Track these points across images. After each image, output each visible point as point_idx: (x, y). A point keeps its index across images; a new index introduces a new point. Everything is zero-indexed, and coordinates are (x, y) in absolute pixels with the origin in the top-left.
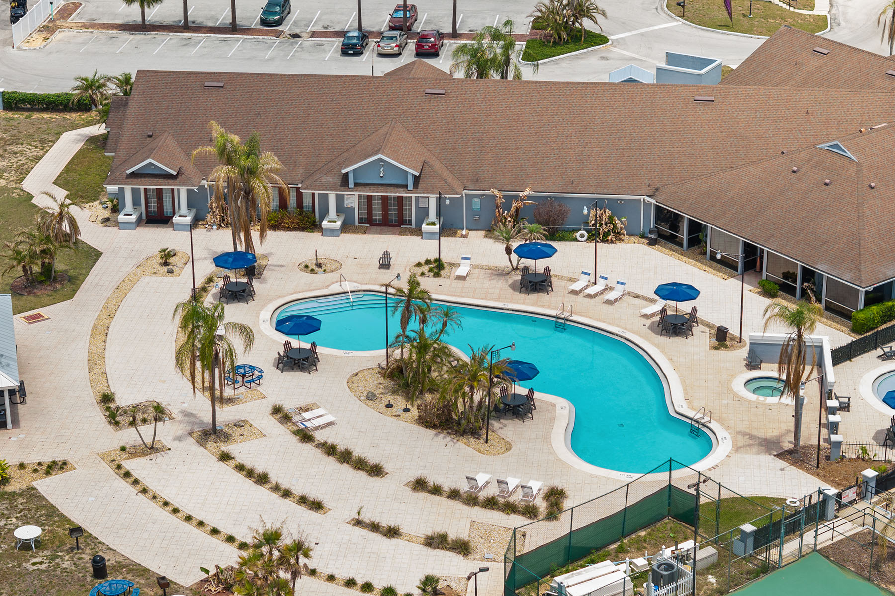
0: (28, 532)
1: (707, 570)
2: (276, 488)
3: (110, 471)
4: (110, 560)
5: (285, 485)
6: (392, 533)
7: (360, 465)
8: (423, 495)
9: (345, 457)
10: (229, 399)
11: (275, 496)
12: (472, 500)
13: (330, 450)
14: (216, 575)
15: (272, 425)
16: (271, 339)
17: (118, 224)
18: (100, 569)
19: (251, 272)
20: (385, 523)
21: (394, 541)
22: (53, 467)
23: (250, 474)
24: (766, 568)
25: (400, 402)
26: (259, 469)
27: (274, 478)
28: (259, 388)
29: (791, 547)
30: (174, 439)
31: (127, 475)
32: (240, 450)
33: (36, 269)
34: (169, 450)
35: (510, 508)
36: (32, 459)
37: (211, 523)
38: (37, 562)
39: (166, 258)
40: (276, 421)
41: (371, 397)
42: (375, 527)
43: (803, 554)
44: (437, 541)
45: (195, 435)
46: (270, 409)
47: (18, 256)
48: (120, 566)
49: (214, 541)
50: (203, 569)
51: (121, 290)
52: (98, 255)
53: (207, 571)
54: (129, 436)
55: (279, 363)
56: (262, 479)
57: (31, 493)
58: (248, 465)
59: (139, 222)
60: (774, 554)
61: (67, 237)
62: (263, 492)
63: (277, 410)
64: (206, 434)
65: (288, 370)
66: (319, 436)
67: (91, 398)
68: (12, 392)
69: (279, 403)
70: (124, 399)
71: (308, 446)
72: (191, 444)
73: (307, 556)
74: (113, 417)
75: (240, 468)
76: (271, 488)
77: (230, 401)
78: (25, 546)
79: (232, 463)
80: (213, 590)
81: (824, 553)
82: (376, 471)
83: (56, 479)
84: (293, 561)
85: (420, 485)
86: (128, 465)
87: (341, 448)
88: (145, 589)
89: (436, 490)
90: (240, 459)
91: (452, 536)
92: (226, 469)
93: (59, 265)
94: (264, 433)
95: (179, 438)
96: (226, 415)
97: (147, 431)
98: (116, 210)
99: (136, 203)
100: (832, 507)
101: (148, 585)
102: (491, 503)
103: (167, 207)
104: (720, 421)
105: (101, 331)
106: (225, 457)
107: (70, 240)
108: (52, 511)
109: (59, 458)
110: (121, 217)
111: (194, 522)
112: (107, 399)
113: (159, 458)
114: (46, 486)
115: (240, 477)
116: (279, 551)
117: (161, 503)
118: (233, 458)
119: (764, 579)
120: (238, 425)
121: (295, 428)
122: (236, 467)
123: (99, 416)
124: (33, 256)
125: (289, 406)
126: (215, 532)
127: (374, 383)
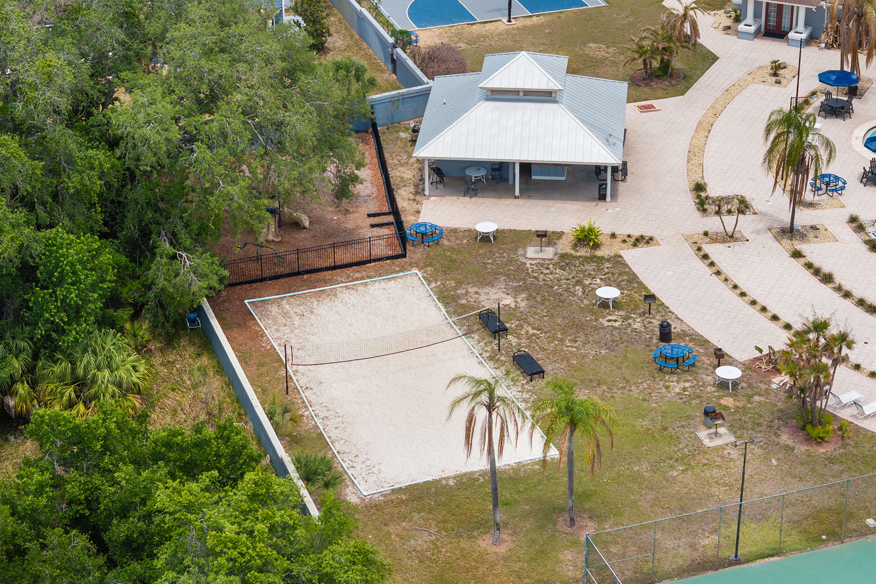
0: (608, 292)
2: (839, 289)
3: (690, 251)
4: (676, 327)
5: (847, 286)
10: (811, 204)
11: (836, 295)
14: (769, 355)
15: (847, 233)
16: (860, 155)
17: (738, 34)
18: (665, 334)
19: (853, 92)
22: (640, 241)
23: (817, 272)
26: (826, 269)
27: (838, 279)
28: (840, 198)
30: (753, 232)
31: (705, 257)
32: (812, 250)
33: (656, 64)
34: (748, 240)
36: (622, 231)
37: (773, 309)
38: (612, 320)
39: (777, 69)
40: (850, 229)
45: (774, 231)
46: (847, 218)
47: (641, 51)
48: (683, 335)
49: (773, 325)
50: (757, 348)
51: (730, 93)
52: (715, 58)
53: (761, 351)
54: (713, 223)
55: (863, 178)
56: (827, 279)
57: (617, 260)
58: (817, 264)
59: (757, 34)
61: (687, 38)
62: (826, 290)
63: (853, 220)
64: (784, 232)
65: (870, 185)
67: (685, 185)
68: (615, 169)
69: (855, 213)
70: (714, 191)
72: (768, 239)
73: (849, 347)
74: (702, 205)
75: (809, 266)
76: (834, 288)
77: (811, 205)
78: (604, 304)
79: (802, 260)
80: (763, 368)
83: (642, 251)
84: (836, 350)
86: (708, 248)
88: (703, 358)
90: (810, 258)
92: (796, 265)
93: (677, 64)
94: (837, 238)
95: (758, 232)
96: (804, 217)
97: (729, 221)
98: (738, 20)
99: (757, 16)
101: (706, 355)
103: (785, 23)
105: (705, 128)
106: (797, 254)
107: (690, 41)
108: (633, 278)
109: (647, 234)
110: (741, 27)
111: (758, 307)
112: (699, 188)
113: (736, 246)
114: (631, 256)
115: (807, 274)
116: (825, 339)
117: (731, 286)
118: (804, 256)
120: (814, 228)
121: (867, 238)
122: (806, 264)
123: (689, 201)
124: (655, 51)
125: (865, 217)
126: (775, 318)
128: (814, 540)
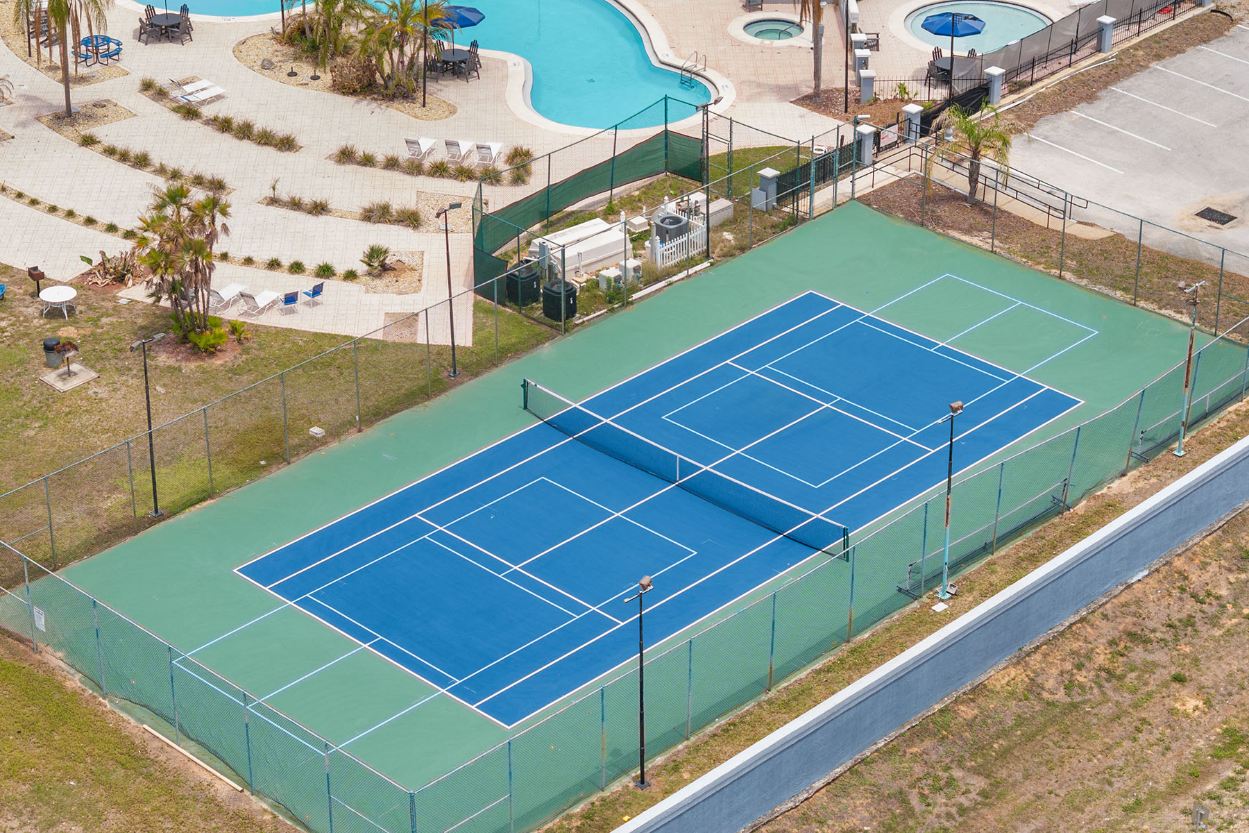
1: (723, 226)
2: (161, 171)
5: (172, 165)
6: (319, 209)
7: (266, 139)
8: (350, 168)
9: (245, 132)
10: (82, 78)
11: (160, 180)
12: (415, 169)
13: (224, 125)
14: (103, 264)
15: (145, 104)
16: (125, 9)
20: (307, 200)
21: (323, 218)
23: (124, 157)
24: (795, 221)
25: (305, 70)
26: (136, 149)
27: (157, 158)
28: (118, 64)
29: (823, 196)
30: (16, 126)
32: (107, 133)
34: (13, 137)
35: (465, 174)
37: (83, 211)
40: (147, 99)
41: (267, 66)
42: (295, 205)
43: (838, 203)
44: (377, 214)
45: (45, 120)
46: (138, 85)
49: (91, 230)
50: (84, 259)
53: (89, 261)
55: (141, 34)
56: (141, 162)
58: (120, 145)
60: (804, 204)
62: (144, 177)
63: (147, 86)
64: (59, 118)
65: (153, 42)
66: (207, 111)
69: (149, 76)
71: (194, 124)
72: (40, 130)
75: (110, 152)
76: (154, 171)
77: (82, 80)
79: (99, 147)
80: (99, 282)
81: (865, 200)
82: (287, 144)
84: (207, 220)
85: (346, 156)
87: (238, 120)
88: (11, 288)
89: (368, 161)
90: (107, 141)
91: (395, 207)
92: (92, 155)
94: (134, 112)
95: (23, 124)
100: (869, 150)
101: (15, 283)
102: (439, 170)
104: (718, 68)
106: (88, 141)
111: (62, 214)
115: (111, 163)
116: (189, 209)
117: (14, 196)
118: (99, 142)
119: (793, 233)
120: (98, 105)
121: (174, 105)
122: (105, 151)
125: (161, 80)
126: (90, 221)
127: (269, 49)
128: (252, 470)
